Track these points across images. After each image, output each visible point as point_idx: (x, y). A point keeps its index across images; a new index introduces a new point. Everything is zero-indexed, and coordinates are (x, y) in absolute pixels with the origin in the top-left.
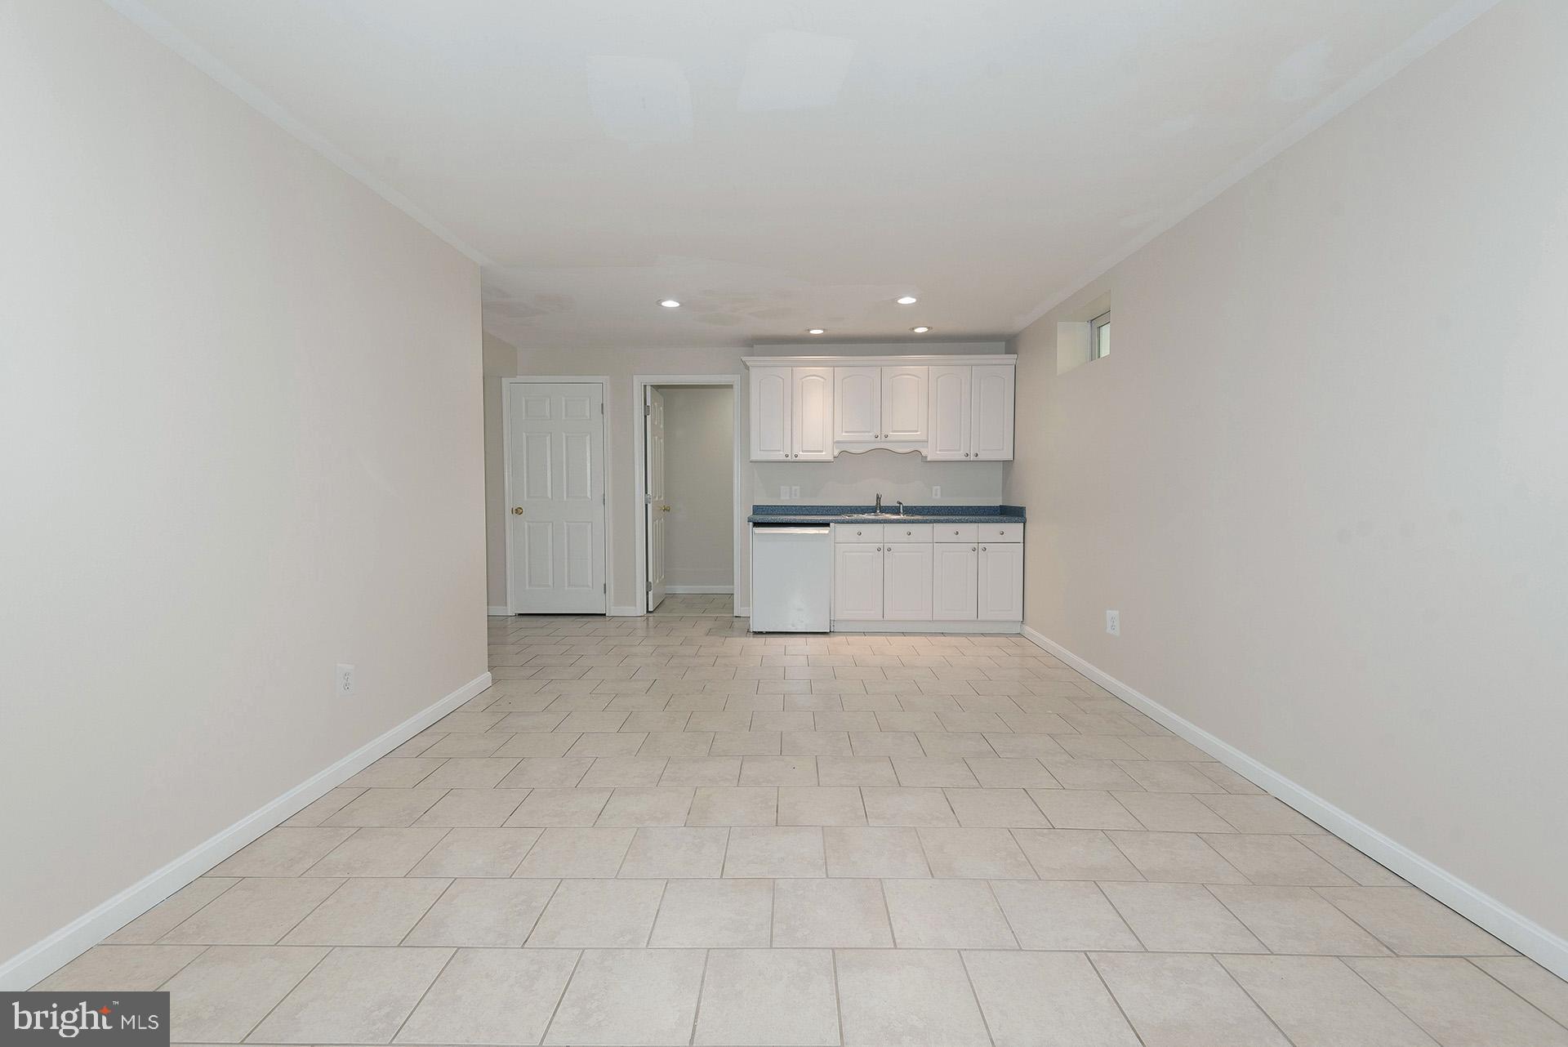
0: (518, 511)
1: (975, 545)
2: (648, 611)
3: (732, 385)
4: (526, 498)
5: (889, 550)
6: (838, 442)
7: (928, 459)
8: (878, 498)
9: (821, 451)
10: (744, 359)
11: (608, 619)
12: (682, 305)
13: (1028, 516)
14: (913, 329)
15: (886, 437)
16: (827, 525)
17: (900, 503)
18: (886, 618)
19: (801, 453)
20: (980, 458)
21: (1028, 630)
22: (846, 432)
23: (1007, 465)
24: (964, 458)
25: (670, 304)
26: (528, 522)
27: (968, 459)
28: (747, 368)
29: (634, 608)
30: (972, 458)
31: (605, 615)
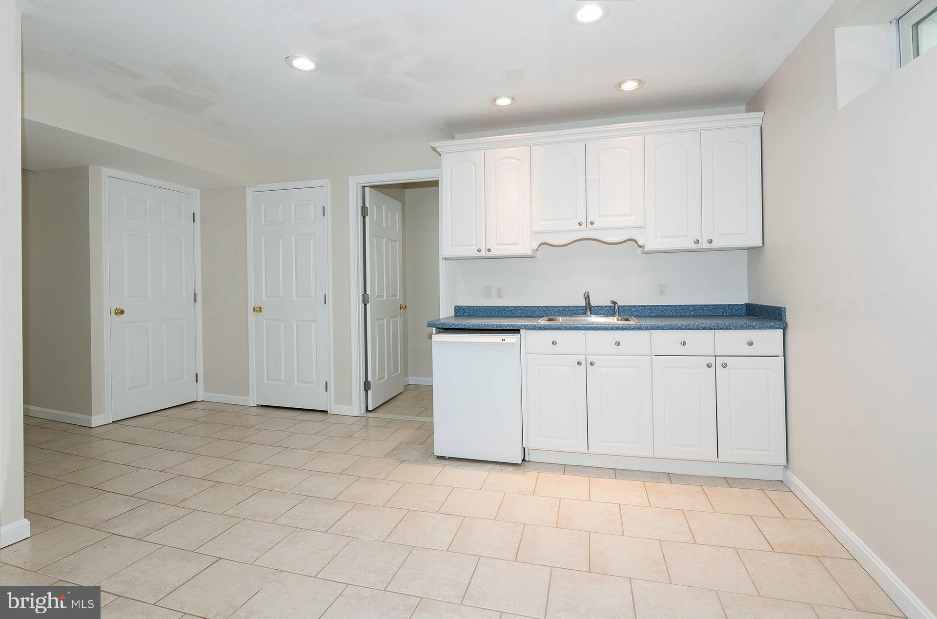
0: (258, 310)
1: (711, 360)
2: (367, 410)
3: (438, 181)
4: (264, 299)
5: (592, 364)
6: (536, 233)
7: (646, 249)
8: (587, 298)
9: (517, 244)
10: (434, 144)
11: (329, 416)
12: (318, 68)
13: (790, 317)
14: (620, 85)
15: (592, 223)
16: (517, 331)
17: (614, 303)
18: (591, 450)
19: (495, 247)
20: (714, 245)
21: (795, 481)
22: (545, 220)
23: (754, 253)
24: (695, 246)
25: (304, 64)
26: (266, 320)
27: (699, 246)
28: (440, 155)
29: (350, 407)
30: (705, 245)
31: (327, 411)
